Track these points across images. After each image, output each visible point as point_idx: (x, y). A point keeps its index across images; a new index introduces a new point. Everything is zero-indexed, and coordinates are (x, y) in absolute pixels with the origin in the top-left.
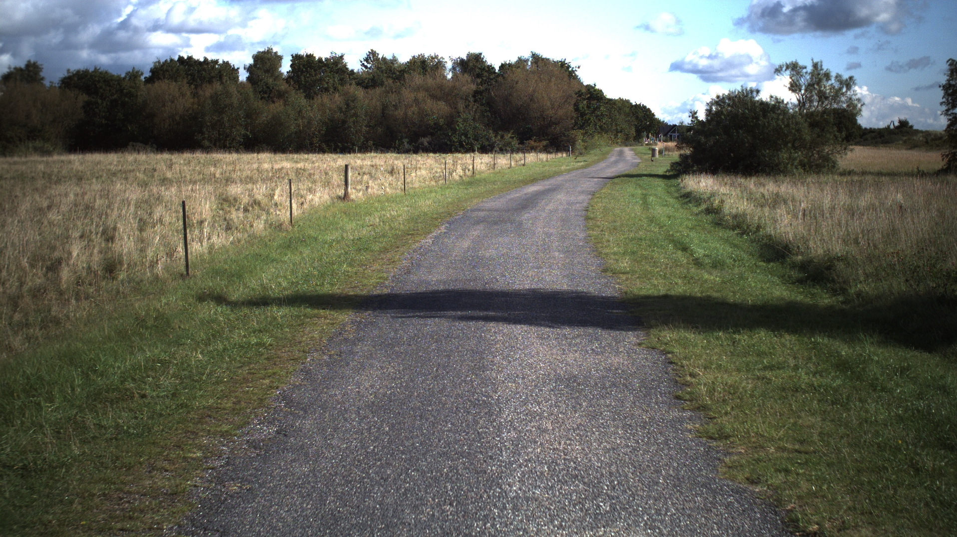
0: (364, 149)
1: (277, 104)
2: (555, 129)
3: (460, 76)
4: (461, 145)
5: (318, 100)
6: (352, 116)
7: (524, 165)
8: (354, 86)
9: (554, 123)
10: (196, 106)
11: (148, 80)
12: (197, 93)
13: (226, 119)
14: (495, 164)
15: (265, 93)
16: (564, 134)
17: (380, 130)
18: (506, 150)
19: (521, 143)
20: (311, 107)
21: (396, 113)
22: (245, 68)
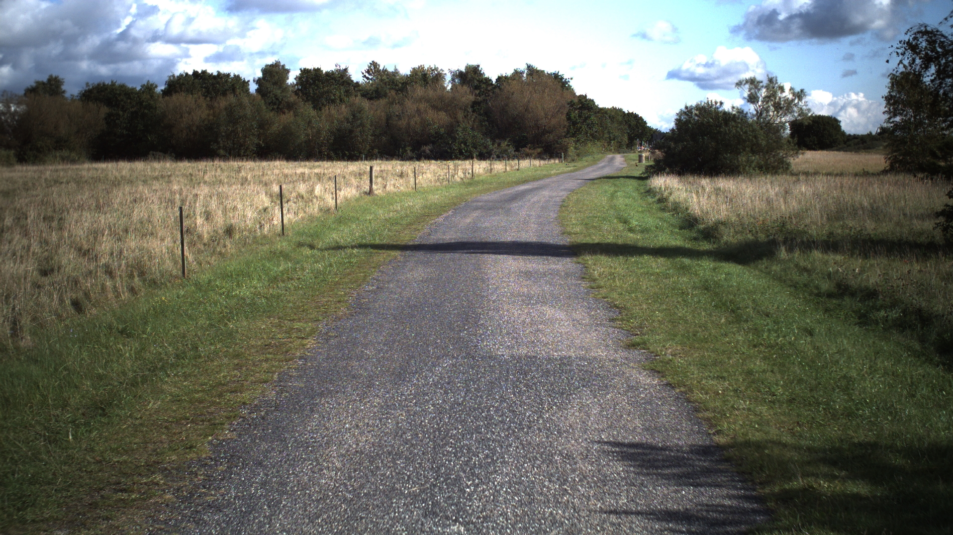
0: (370, 156)
1: (287, 115)
2: (548, 137)
3: (459, 88)
4: (461, 153)
5: (325, 111)
6: (358, 126)
7: (518, 170)
8: (359, 97)
9: (547, 132)
10: (211, 117)
11: (166, 93)
12: (212, 105)
13: (240, 129)
14: (491, 169)
15: (275, 104)
16: (557, 142)
17: (384, 139)
18: (502, 157)
19: (517, 150)
20: (320, 118)
21: (400, 123)
22: (254, 81)
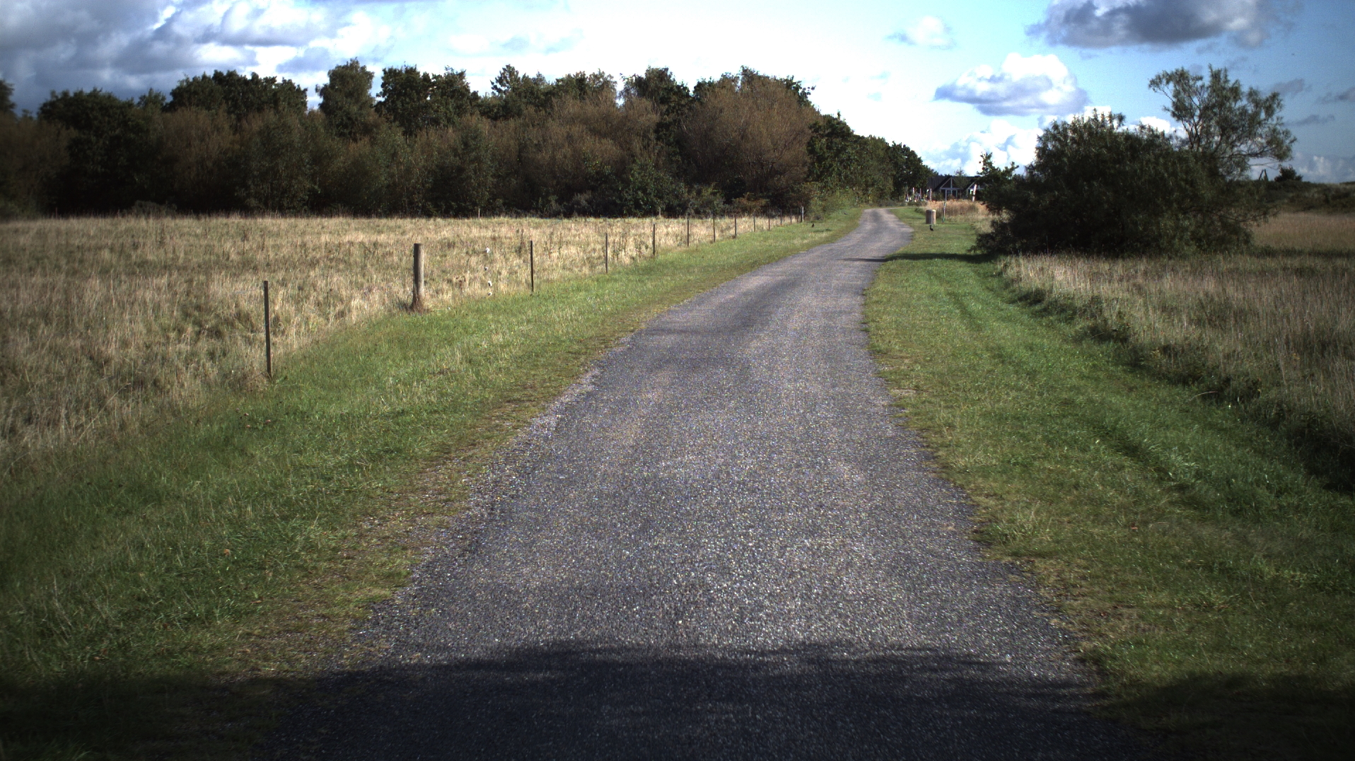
0: (490, 210)
1: (360, 144)
2: (778, 180)
3: (636, 103)
4: (638, 206)
5: (422, 138)
6: (472, 162)
7: (734, 237)
8: (476, 116)
9: (777, 173)
10: (237, 147)
11: (168, 108)
12: (241, 126)
13: (281, 167)
14: (688, 236)
15: (346, 126)
16: (792, 188)
17: (514, 181)
18: (705, 212)
19: (728, 201)
20: (412, 147)
21: (539, 156)
22: (317, 90)
